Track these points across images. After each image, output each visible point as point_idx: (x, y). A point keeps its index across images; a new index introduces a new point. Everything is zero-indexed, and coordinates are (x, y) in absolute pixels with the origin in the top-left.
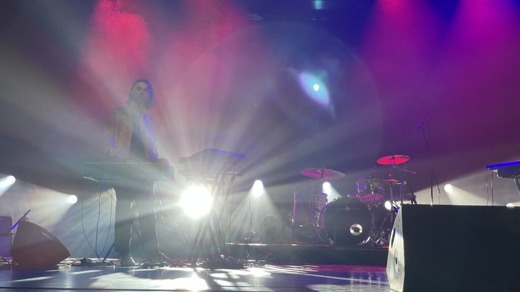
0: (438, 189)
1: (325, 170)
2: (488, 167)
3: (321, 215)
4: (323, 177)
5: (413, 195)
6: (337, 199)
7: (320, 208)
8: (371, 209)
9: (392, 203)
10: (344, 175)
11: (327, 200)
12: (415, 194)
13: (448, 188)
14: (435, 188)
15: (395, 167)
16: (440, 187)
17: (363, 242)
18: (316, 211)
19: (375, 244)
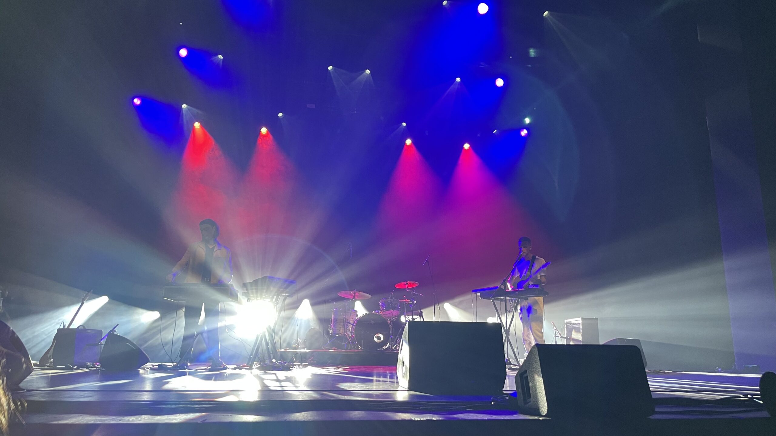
0: (439, 307)
1: (356, 292)
2: (473, 291)
3: (352, 327)
4: (355, 298)
5: (421, 311)
6: (365, 314)
7: (352, 322)
8: (390, 322)
9: (406, 317)
10: (370, 296)
11: (357, 315)
12: (422, 311)
13: (447, 306)
14: (437, 306)
15: (408, 290)
16: (441, 305)
17: (384, 348)
18: (348, 324)
19: (393, 350)
